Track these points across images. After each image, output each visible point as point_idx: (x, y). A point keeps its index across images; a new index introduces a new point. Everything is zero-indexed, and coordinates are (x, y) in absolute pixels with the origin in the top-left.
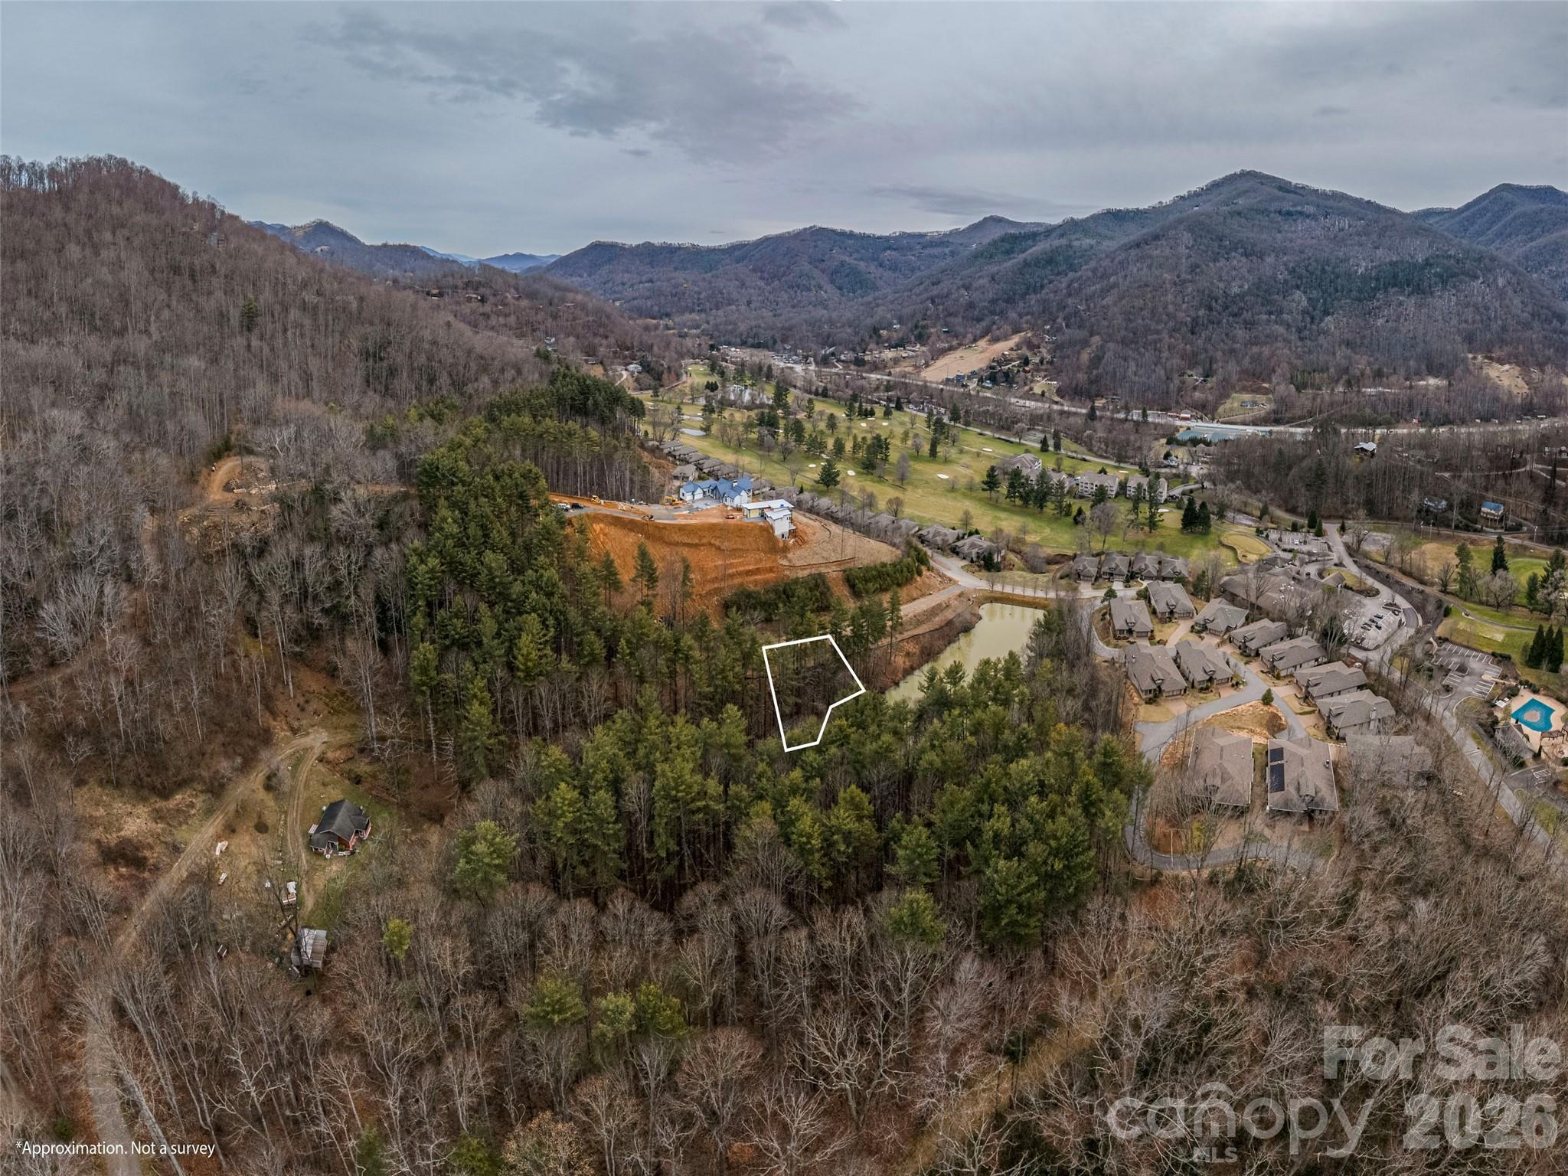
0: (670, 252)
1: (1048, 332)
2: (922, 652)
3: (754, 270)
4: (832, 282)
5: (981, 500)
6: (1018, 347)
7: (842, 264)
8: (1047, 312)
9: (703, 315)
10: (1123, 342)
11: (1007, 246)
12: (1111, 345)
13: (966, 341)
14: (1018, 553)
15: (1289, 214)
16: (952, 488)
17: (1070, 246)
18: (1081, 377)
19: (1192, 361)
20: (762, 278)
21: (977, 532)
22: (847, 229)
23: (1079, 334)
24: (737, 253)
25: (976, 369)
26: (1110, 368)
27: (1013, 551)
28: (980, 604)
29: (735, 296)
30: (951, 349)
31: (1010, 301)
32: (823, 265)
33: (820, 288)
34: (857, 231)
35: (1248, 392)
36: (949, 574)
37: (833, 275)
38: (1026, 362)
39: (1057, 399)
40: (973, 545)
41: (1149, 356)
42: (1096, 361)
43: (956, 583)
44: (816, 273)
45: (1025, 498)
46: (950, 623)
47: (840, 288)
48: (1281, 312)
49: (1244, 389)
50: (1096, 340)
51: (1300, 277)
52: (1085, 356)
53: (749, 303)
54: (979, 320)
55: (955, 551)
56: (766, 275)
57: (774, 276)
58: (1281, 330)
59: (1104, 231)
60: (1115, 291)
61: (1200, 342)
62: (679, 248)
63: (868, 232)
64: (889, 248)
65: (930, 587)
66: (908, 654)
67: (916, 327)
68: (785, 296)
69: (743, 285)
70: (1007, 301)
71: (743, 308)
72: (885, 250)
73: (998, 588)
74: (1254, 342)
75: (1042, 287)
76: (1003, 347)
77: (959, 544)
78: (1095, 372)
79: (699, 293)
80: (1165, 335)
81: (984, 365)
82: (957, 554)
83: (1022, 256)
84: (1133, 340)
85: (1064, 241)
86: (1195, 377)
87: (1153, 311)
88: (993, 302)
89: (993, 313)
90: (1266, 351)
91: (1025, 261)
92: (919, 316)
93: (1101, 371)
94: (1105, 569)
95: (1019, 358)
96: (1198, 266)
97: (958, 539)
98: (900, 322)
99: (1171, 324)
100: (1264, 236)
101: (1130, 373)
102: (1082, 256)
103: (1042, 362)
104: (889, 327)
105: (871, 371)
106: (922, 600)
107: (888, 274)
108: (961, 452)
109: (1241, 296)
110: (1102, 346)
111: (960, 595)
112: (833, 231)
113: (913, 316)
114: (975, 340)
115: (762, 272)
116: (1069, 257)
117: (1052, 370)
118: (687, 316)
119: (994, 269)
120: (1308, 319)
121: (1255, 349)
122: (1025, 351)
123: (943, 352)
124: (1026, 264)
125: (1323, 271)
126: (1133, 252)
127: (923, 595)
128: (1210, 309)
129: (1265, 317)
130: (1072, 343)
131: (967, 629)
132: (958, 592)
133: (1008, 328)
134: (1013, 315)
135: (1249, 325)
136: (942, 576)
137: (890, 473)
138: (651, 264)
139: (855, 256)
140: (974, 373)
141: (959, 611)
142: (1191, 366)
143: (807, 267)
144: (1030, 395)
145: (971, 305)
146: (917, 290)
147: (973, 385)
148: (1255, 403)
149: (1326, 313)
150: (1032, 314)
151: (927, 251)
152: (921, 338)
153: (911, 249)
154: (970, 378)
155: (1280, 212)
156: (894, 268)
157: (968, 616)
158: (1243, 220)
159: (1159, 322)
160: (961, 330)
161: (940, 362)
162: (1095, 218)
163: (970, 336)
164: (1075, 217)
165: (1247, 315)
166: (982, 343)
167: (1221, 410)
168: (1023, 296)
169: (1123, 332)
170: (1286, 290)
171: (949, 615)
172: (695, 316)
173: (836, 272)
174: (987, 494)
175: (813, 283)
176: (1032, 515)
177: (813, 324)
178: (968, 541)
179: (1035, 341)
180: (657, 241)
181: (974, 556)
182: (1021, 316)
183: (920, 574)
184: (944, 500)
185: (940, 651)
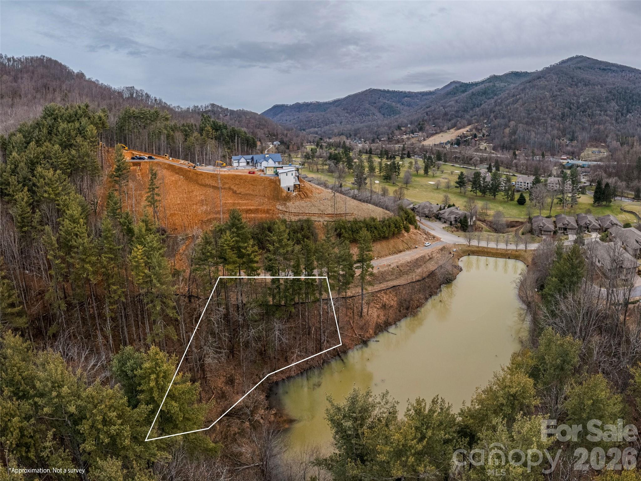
0: (307, 106)
1: (486, 123)
2: (400, 304)
3: (344, 109)
4: (380, 112)
5: (455, 193)
6: (471, 130)
7: (384, 103)
8: (484, 114)
9: (320, 129)
10: (527, 123)
11: (463, 89)
12: (521, 125)
13: (444, 129)
14: (484, 221)
15: (604, 69)
16: (437, 188)
17: (494, 86)
18: (506, 140)
19: (564, 132)
20: (347, 113)
21: (454, 205)
22: (386, 89)
23: (502, 121)
24: (336, 104)
25: (449, 140)
26: (521, 135)
27: (480, 220)
28: (459, 256)
29: (334, 119)
30: (436, 133)
31: (466, 111)
32: (375, 105)
33: (374, 114)
34: (391, 89)
35: (594, 147)
36: (433, 233)
37: (380, 109)
38: (475, 136)
39: (493, 151)
40: (451, 213)
41: (541, 129)
42: (514, 132)
43: (438, 239)
44: (372, 108)
45: (484, 192)
46: (432, 274)
47: (384, 114)
48: (606, 111)
49: (592, 146)
50: (512, 123)
51: (614, 95)
52: (507, 130)
53: (341, 123)
54: (450, 120)
55: (438, 217)
56: (349, 111)
57: (353, 111)
58: (608, 118)
59: (511, 80)
60: (520, 101)
61: (567, 123)
62: (311, 104)
63: (396, 90)
64: (406, 97)
65: (415, 242)
66: (384, 307)
67: (419, 124)
68: (357, 119)
69: (339, 116)
70: (464, 111)
71: (338, 125)
72: (404, 97)
73: (474, 243)
74: (594, 123)
75: (481, 105)
76: (463, 131)
77: (441, 212)
78: (513, 137)
79: (318, 120)
80: (549, 120)
81: (454, 138)
82: (440, 219)
83: (471, 91)
84: (531, 122)
85: (491, 84)
86: (566, 141)
87: (541, 110)
88: (457, 111)
89: (457, 117)
90: (602, 127)
91: (472, 92)
92: (421, 120)
93: (516, 136)
94: (560, 225)
95: (471, 135)
96: (562, 89)
97: (440, 209)
98: (411, 124)
99: (551, 115)
100: (594, 77)
101: (532, 136)
102: (501, 90)
103: (483, 136)
104: (406, 126)
105: (396, 144)
106: (407, 252)
107: (406, 108)
108: (442, 172)
109: (586, 103)
110: (516, 126)
111: (443, 249)
112: (380, 90)
113: (417, 120)
114: (449, 129)
115: (347, 110)
116: (494, 91)
117: (489, 138)
118: (312, 130)
119: (457, 98)
120: (620, 114)
121: (596, 127)
122: (474, 131)
123: (432, 135)
124: (473, 94)
125: (625, 92)
126: (528, 84)
127: (409, 248)
128: (571, 109)
129: (599, 112)
130: (499, 125)
131: (449, 280)
132: (440, 247)
133: (466, 122)
134: (467, 117)
135: (591, 116)
136: (427, 234)
137: (400, 182)
138: (299, 111)
139: (390, 100)
140: (448, 142)
141: (441, 263)
142: (564, 136)
143: (367, 106)
144: (478, 150)
145: (446, 114)
146: (419, 111)
147: (448, 147)
148: (600, 152)
149: (628, 111)
150: (477, 116)
151: (424, 97)
152: (421, 129)
153: (417, 96)
154: (446, 144)
155: (600, 69)
156: (409, 105)
157: (449, 268)
158: (582, 71)
159: (545, 114)
160: (441, 124)
161: (431, 139)
162: (506, 75)
163: (446, 127)
164: (496, 74)
165: (589, 112)
166: (452, 130)
167: (582, 155)
168: (472, 109)
169: (526, 119)
170: (608, 100)
171: (431, 266)
172: (316, 129)
173: (382, 107)
174: (458, 190)
175: (370, 112)
176: (489, 200)
177: (369, 127)
178: (447, 210)
179: (479, 127)
180: (301, 102)
181: (452, 219)
182: (471, 117)
183: (407, 230)
184: (432, 194)
185: (420, 305)
